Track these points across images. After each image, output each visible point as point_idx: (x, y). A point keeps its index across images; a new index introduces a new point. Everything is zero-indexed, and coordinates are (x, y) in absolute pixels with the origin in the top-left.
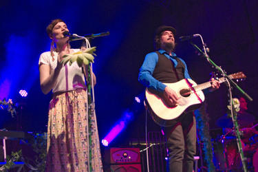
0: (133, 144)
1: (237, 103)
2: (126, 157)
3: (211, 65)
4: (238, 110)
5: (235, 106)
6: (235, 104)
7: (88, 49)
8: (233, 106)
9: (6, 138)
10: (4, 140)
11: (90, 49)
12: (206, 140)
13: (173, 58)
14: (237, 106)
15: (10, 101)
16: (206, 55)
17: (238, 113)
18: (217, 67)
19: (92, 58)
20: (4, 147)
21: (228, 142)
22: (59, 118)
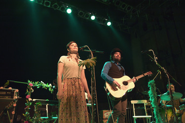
3: (158, 66)
8: (170, 89)
10: (47, 106)
15: (50, 85)
16: (156, 61)
18: (162, 68)
19: (95, 63)
20: (47, 109)
21: (168, 108)
22: (66, 93)
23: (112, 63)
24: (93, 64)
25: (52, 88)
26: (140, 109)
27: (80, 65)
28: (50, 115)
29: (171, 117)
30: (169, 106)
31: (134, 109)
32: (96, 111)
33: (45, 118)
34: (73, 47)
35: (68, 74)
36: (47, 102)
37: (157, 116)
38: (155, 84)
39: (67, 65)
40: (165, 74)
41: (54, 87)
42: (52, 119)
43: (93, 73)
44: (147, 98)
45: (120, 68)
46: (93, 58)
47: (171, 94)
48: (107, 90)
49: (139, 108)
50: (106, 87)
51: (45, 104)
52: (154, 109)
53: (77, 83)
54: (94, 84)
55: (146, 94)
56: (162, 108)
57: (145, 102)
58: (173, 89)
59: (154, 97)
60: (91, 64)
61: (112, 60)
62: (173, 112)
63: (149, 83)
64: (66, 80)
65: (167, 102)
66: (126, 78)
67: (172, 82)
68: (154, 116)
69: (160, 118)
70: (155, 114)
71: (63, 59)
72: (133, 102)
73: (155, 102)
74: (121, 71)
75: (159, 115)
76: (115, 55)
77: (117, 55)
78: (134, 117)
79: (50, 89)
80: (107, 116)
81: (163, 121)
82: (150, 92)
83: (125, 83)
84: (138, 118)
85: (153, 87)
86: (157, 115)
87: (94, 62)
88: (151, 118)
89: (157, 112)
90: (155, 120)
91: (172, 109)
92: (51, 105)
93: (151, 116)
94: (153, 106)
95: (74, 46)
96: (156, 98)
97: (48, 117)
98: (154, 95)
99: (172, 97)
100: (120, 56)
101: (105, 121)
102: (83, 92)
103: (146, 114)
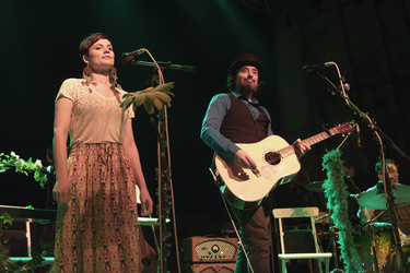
1: (393, 171)
5: (390, 176)
8: (387, 174)
9: (31, 220)
10: (28, 224)
11: (165, 85)
13: (254, 105)
16: (345, 95)
18: (362, 114)
19: (168, 99)
20: (28, 235)
21: (379, 231)
22: (82, 188)
23: (232, 97)
24: (164, 103)
25: (43, 172)
26: (299, 234)
27: (124, 106)
28: (37, 251)
29: (388, 257)
30: (383, 224)
31: (282, 234)
32: (171, 240)
33: (23, 259)
34: (100, 52)
35: (87, 130)
36: (28, 214)
37: (349, 255)
38: (341, 162)
39: (83, 104)
40: (373, 131)
41: (49, 168)
42: (43, 264)
43: (163, 129)
44: (319, 201)
45: (255, 113)
46: (162, 85)
47: (389, 190)
48: (219, 177)
49: (296, 229)
50: (215, 168)
51: (22, 219)
52: (340, 233)
53: (115, 158)
54: (164, 160)
55: (316, 190)
56: (362, 231)
57: (313, 212)
58: (394, 175)
59: (340, 200)
60: (158, 104)
61: (234, 89)
62: (395, 242)
63: (326, 158)
64: (83, 148)
65: (376, 212)
66: (275, 143)
67: (391, 156)
68: (339, 253)
69: (356, 258)
70: (342, 247)
71: (71, 87)
72: (279, 213)
73: (340, 214)
74: (258, 121)
75: (353, 251)
76: (241, 74)
77: (246, 75)
78: (283, 255)
79: (36, 175)
80: (205, 253)
81: (364, 268)
82: (328, 185)
83: (273, 158)
84: (292, 260)
85: (336, 169)
86: (347, 250)
87: (165, 96)
88: (332, 259)
89: (347, 243)
90: (341, 265)
91: (391, 233)
92: (41, 221)
93: (330, 255)
94: (337, 224)
95: (102, 50)
96: (344, 201)
97: (30, 258)
98: (340, 192)
99: (391, 200)
100: (255, 77)
101: (197, 269)
102: (130, 184)
103: (317, 247)
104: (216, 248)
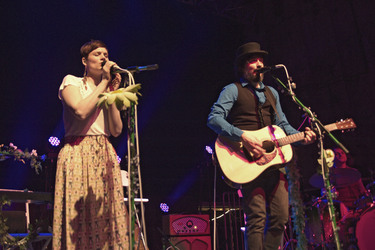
0: (204, 209)
1: (330, 156)
2: (190, 226)
3: (297, 105)
4: (331, 165)
5: (328, 160)
6: (328, 157)
7: (131, 87)
8: (324, 159)
9: (29, 201)
10: (27, 205)
11: (134, 85)
12: (296, 204)
14: (330, 161)
15: (34, 152)
16: (292, 93)
17: (330, 169)
18: (305, 108)
19: (135, 98)
20: (27, 214)
40: (313, 123)
51: (21, 201)
54: (134, 149)
60: (127, 102)
79: (33, 163)
86: (299, 223)
87: (133, 96)
104: (190, 223)
